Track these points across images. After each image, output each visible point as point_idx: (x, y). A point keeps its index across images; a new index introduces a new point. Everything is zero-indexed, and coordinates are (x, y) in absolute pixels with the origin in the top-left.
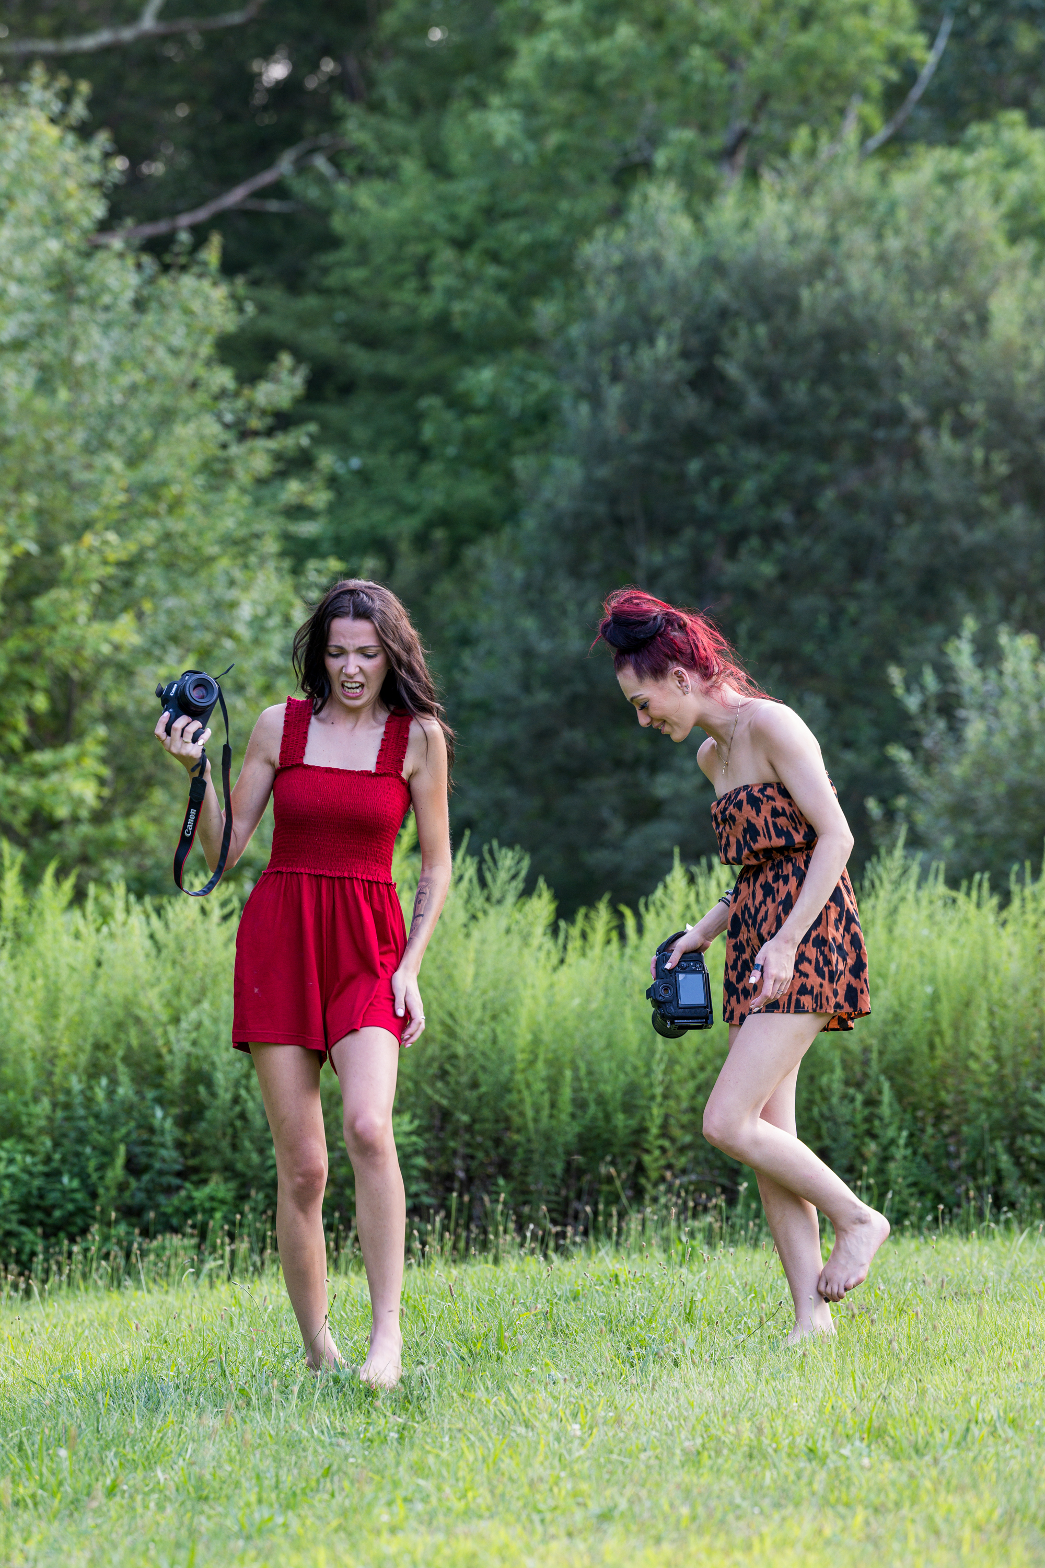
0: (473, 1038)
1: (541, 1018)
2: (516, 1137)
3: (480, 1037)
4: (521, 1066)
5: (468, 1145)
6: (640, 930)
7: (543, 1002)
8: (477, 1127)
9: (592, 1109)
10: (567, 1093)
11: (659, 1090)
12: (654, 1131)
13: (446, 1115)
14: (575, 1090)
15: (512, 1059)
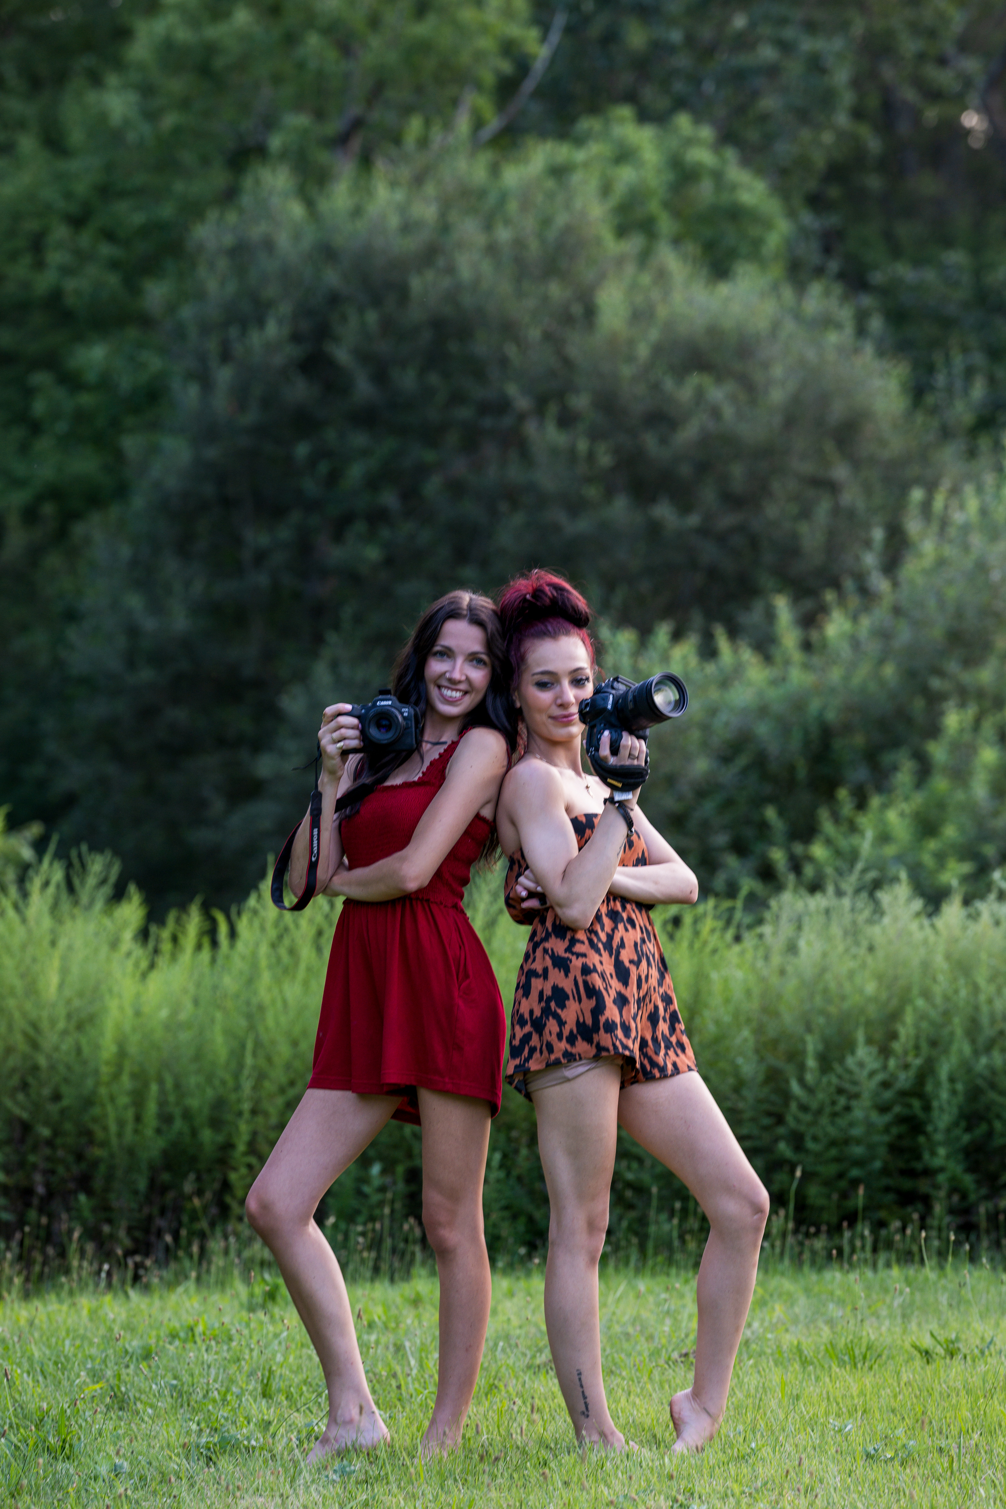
0: (57, 1049)
1: (127, 1027)
2: (98, 1152)
3: (64, 1047)
4: (105, 1078)
5: (48, 1159)
6: (233, 934)
7: (129, 1012)
8: (59, 1141)
9: (178, 1124)
10: (152, 1108)
11: (246, 1106)
12: (241, 1147)
13: (26, 1128)
14: (162, 1104)
15: (96, 1072)
